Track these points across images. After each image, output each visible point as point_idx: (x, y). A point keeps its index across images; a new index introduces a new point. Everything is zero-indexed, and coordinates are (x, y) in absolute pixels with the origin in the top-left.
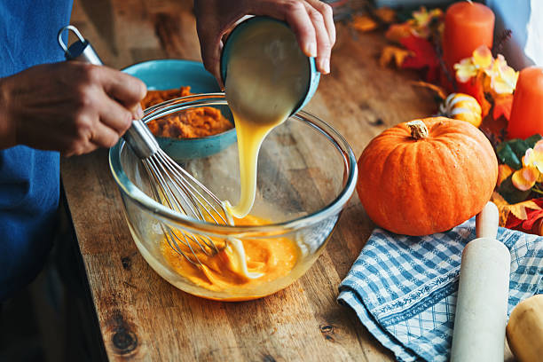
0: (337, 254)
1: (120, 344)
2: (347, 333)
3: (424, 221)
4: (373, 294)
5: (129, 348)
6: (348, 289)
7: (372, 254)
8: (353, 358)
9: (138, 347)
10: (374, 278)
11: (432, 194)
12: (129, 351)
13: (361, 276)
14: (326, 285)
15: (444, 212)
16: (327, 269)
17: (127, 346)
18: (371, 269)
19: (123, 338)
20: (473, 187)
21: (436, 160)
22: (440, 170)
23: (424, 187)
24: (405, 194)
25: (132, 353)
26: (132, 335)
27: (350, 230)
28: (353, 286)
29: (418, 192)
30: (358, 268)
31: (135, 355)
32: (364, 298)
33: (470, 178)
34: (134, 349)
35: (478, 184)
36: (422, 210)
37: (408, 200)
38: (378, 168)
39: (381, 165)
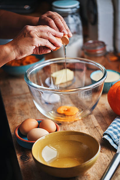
0: (103, 126)
1: (23, 159)
2: (107, 149)
4: (115, 135)
5: (26, 160)
7: (115, 123)
8: (108, 157)
9: (30, 159)
10: (116, 130)
12: (26, 161)
13: (111, 130)
14: (99, 135)
16: (100, 130)
17: (25, 159)
18: (115, 128)
19: (24, 157)
25: (27, 161)
26: (28, 156)
27: (108, 118)
28: (108, 133)
30: (110, 128)
31: (28, 161)
32: (112, 137)
34: (28, 160)
38: (114, 93)
39: (115, 92)
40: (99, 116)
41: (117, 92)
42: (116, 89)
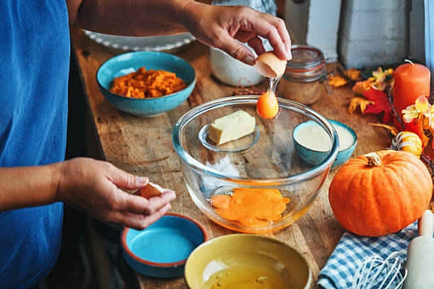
0: (317, 252)
3: (379, 226)
4: (343, 280)
6: (324, 276)
7: (342, 251)
10: (343, 268)
11: (383, 206)
13: (334, 267)
15: (394, 219)
16: (310, 263)
18: (342, 262)
20: (413, 200)
21: (386, 181)
22: (389, 189)
23: (378, 201)
24: (364, 207)
27: (327, 234)
28: (328, 274)
29: (373, 205)
30: (332, 262)
32: (336, 283)
33: (411, 194)
35: (417, 198)
36: (377, 217)
37: (367, 211)
38: (345, 189)
39: (347, 187)
40: (309, 228)
41: (349, 189)
42: (349, 182)
